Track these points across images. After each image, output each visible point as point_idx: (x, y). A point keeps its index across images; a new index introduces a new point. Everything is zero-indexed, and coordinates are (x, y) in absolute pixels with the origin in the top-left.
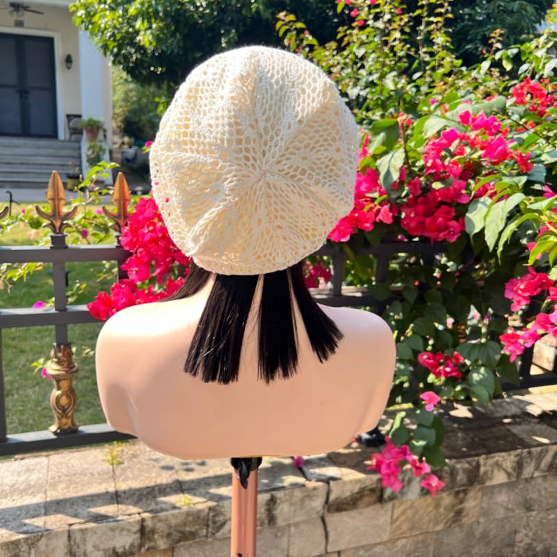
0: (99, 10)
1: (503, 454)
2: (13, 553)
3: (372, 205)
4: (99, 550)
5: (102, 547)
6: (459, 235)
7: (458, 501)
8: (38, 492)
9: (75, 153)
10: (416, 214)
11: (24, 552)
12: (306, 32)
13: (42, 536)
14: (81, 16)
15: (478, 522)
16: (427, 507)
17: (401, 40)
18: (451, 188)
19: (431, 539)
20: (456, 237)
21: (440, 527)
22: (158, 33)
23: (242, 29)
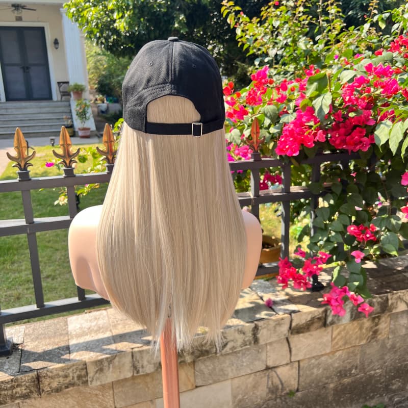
0: (85, 7)
1: (403, 291)
2: (100, 367)
3: (310, 131)
4: (151, 364)
5: (153, 362)
6: (369, 146)
7: (374, 324)
8: (106, 331)
9: (66, 110)
10: (339, 135)
11: (105, 366)
12: (241, 13)
13: (116, 356)
14: (73, 13)
15: (388, 338)
16: (355, 329)
17: (304, 13)
18: (362, 116)
19: (358, 350)
20: (367, 148)
21: (364, 342)
22: (129, 20)
23: (188, 12)
